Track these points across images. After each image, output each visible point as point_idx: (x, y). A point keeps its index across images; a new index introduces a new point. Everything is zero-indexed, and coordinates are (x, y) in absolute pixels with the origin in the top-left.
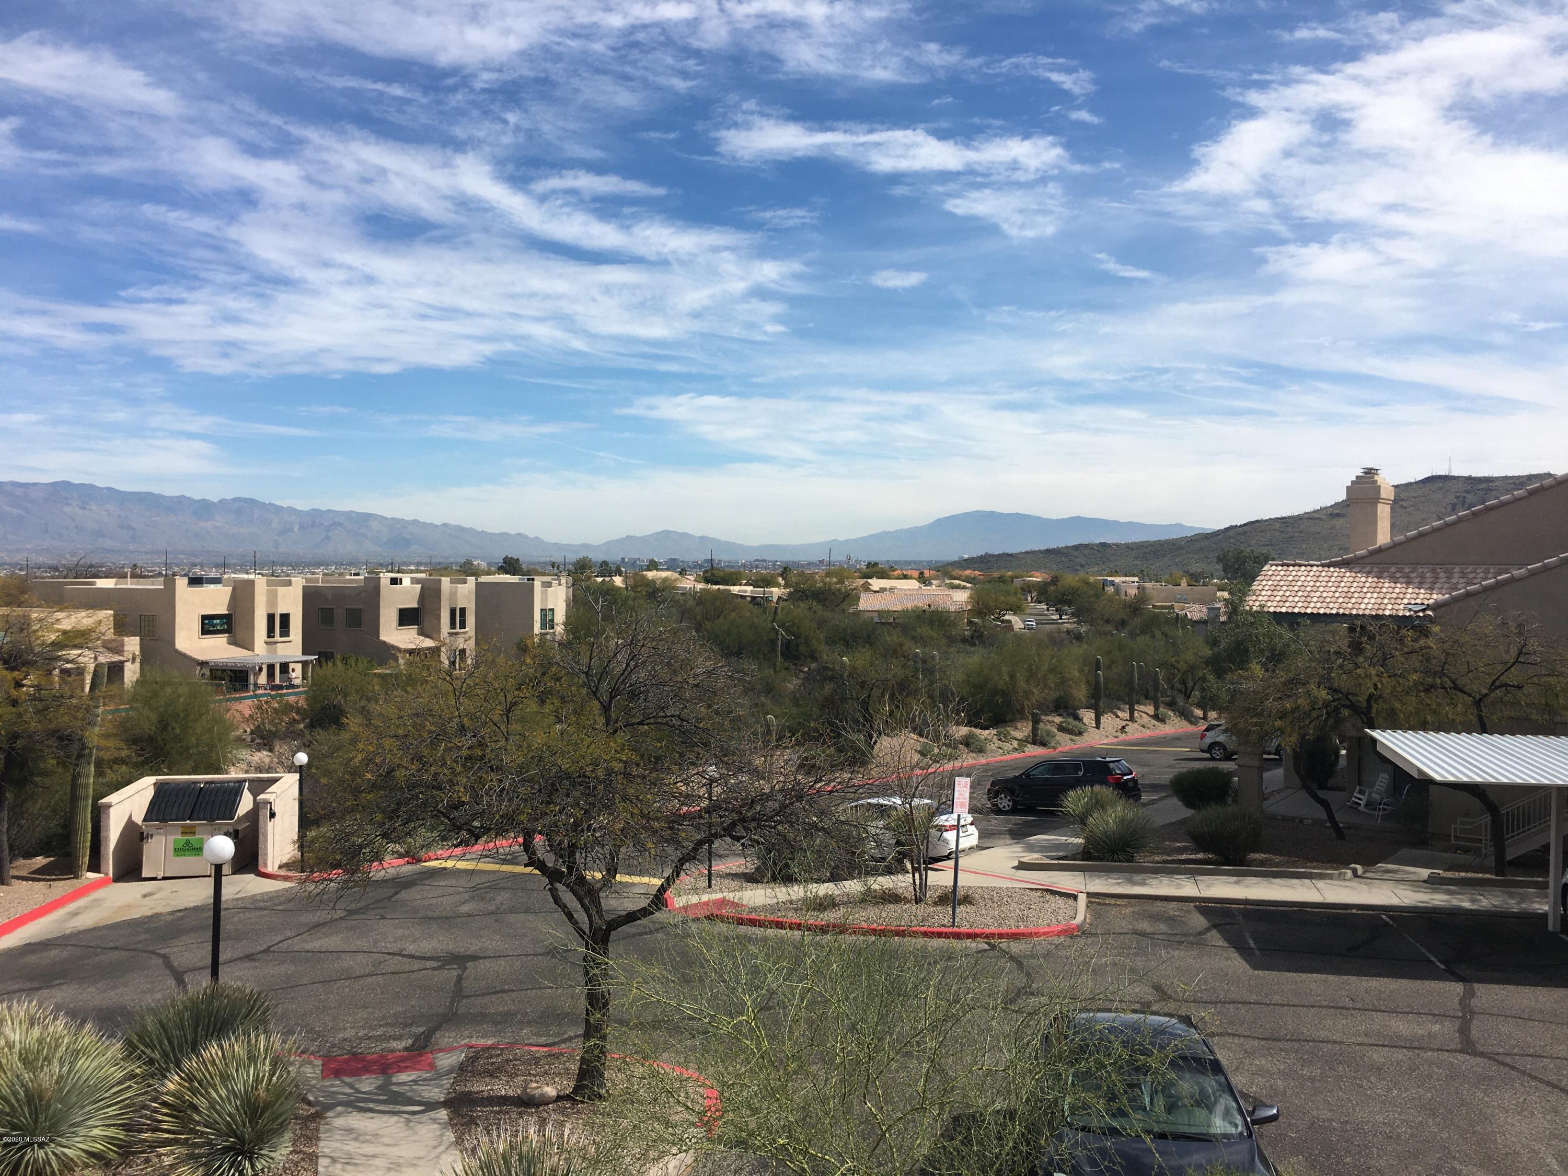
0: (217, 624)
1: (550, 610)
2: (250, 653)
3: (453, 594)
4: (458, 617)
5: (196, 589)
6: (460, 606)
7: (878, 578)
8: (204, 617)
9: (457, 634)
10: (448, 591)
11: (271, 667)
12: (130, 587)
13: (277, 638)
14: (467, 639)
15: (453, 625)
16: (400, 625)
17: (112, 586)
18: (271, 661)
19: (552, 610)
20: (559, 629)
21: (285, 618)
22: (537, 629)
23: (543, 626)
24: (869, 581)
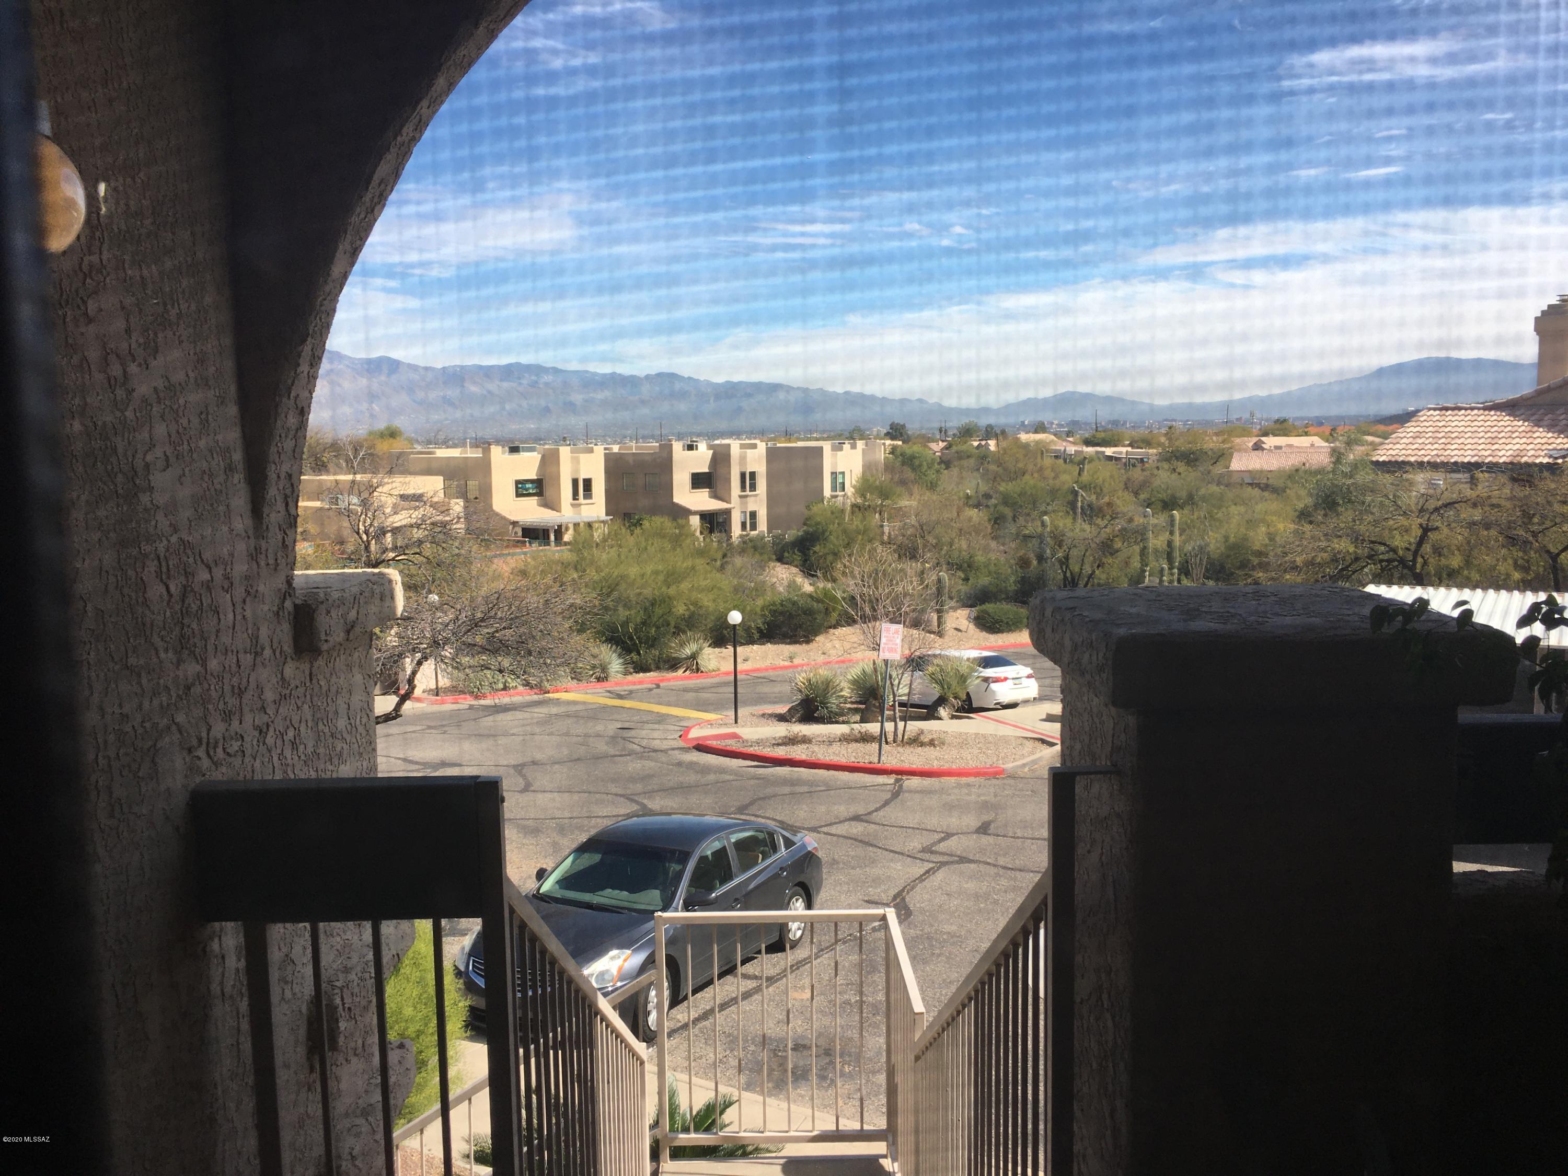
0: (529, 488)
1: (840, 473)
2: (558, 514)
3: (743, 459)
4: (748, 481)
5: (515, 456)
6: (749, 470)
7: (1275, 435)
8: (518, 482)
9: (746, 496)
10: (738, 455)
11: (576, 525)
12: (469, 455)
13: (581, 500)
14: (759, 503)
15: (743, 487)
16: (693, 488)
17: (458, 455)
18: (577, 520)
19: (843, 473)
20: (849, 490)
21: (588, 483)
22: (827, 492)
23: (834, 488)
24: (1263, 439)
